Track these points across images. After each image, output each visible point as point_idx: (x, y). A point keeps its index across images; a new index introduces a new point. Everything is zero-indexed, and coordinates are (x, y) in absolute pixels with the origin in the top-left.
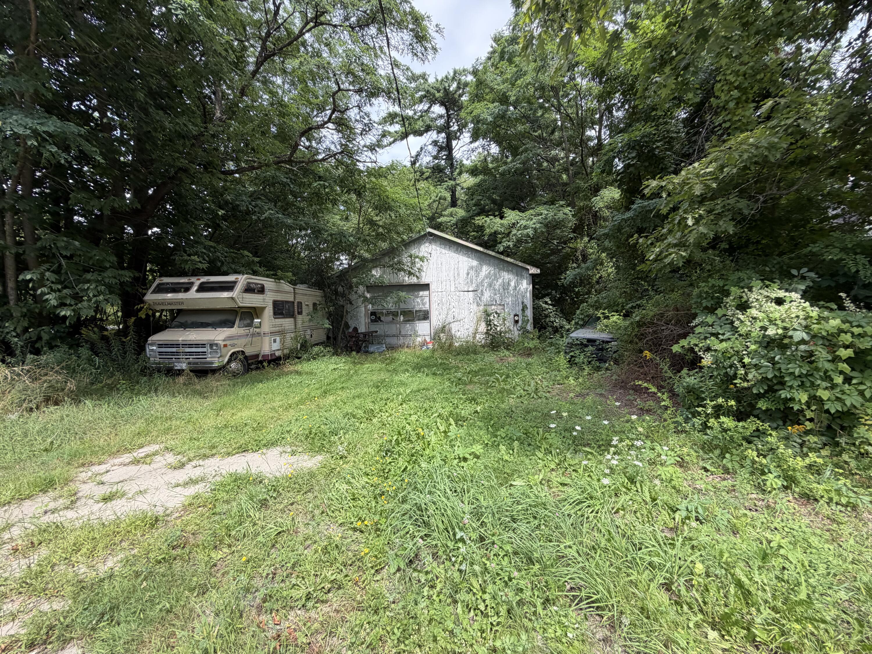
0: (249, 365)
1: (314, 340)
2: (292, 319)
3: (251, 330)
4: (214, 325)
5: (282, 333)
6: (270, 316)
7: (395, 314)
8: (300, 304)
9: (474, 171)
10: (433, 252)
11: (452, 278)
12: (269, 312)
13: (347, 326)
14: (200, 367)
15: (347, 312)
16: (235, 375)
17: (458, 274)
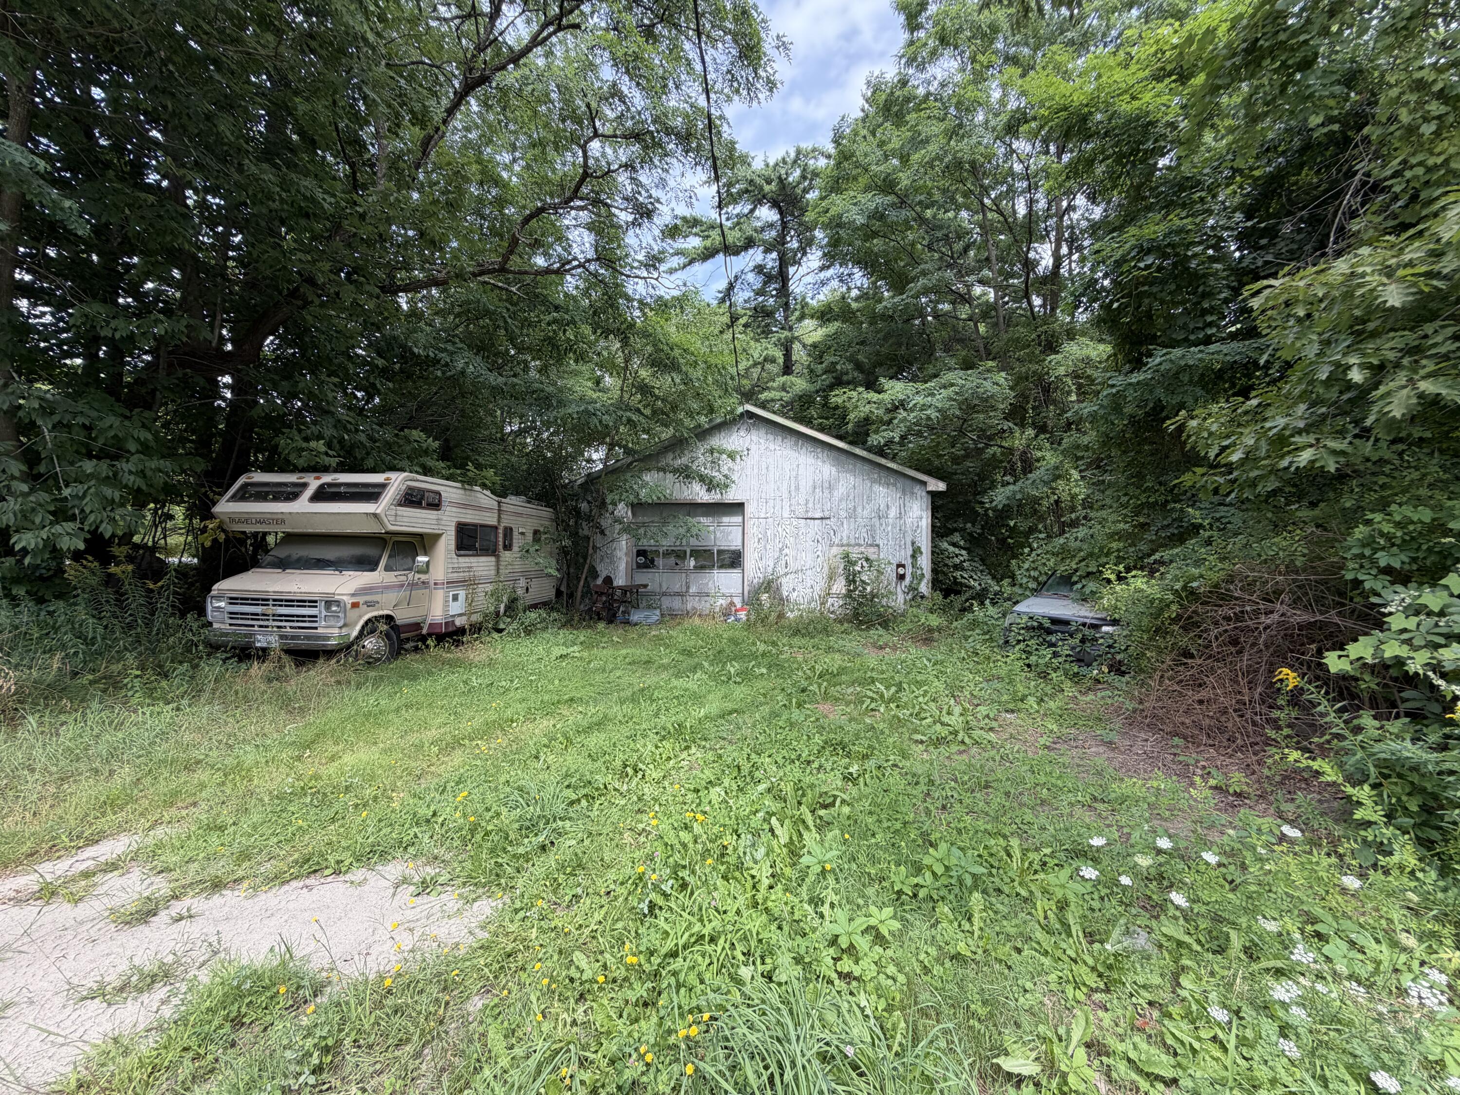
0: (402, 642)
1: (530, 599)
2: (493, 559)
3: (410, 576)
4: (338, 565)
5: (469, 583)
6: (448, 551)
7: (680, 555)
8: (508, 531)
9: (824, 315)
10: (753, 448)
11: (785, 495)
12: (447, 542)
13: (594, 573)
14: (302, 643)
15: (595, 548)
16: (371, 662)
17: (797, 488)
